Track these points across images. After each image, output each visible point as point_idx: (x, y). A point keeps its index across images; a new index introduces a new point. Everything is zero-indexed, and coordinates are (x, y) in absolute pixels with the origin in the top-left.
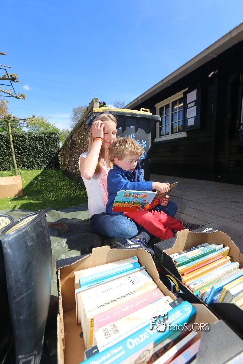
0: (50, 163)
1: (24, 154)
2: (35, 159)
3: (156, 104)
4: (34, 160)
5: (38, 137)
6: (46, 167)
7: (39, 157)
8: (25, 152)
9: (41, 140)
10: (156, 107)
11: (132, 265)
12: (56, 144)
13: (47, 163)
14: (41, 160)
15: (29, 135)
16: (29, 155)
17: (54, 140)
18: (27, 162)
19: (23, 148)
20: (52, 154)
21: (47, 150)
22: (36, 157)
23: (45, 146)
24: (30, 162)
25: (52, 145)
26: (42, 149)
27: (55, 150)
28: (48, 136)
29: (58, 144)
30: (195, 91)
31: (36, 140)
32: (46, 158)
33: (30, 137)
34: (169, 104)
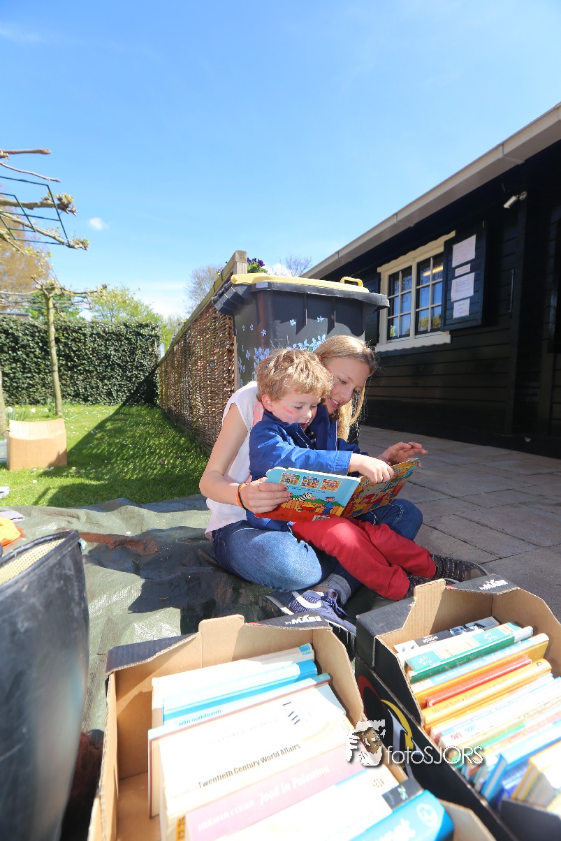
0: (137, 391)
1: (80, 370)
2: (102, 380)
3: (381, 266)
4: (100, 384)
5: (113, 333)
6: (127, 401)
7: (112, 376)
8: (83, 364)
9: (119, 340)
10: (380, 274)
11: (297, 667)
12: (150, 350)
13: (129, 391)
14: (115, 385)
15: (92, 327)
16: (91, 372)
17: (147, 340)
18: (85, 388)
19: (78, 357)
20: (140, 370)
21: (131, 362)
22: (104, 377)
23: (126, 353)
24: (92, 388)
25: (143, 352)
26: (119, 358)
27: (149, 363)
28: (134, 331)
29: (156, 350)
30: (473, 239)
31: (108, 340)
32: (127, 380)
33: (95, 332)
34: (410, 268)
